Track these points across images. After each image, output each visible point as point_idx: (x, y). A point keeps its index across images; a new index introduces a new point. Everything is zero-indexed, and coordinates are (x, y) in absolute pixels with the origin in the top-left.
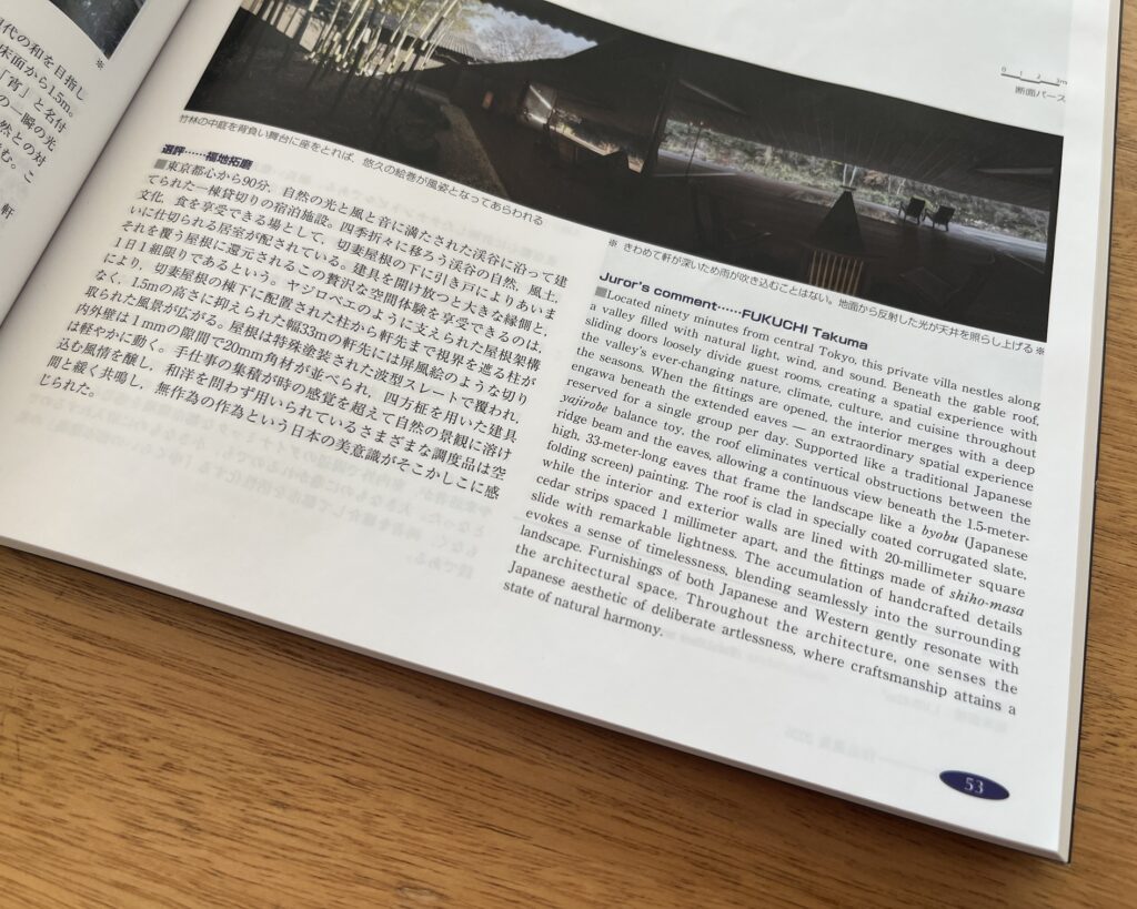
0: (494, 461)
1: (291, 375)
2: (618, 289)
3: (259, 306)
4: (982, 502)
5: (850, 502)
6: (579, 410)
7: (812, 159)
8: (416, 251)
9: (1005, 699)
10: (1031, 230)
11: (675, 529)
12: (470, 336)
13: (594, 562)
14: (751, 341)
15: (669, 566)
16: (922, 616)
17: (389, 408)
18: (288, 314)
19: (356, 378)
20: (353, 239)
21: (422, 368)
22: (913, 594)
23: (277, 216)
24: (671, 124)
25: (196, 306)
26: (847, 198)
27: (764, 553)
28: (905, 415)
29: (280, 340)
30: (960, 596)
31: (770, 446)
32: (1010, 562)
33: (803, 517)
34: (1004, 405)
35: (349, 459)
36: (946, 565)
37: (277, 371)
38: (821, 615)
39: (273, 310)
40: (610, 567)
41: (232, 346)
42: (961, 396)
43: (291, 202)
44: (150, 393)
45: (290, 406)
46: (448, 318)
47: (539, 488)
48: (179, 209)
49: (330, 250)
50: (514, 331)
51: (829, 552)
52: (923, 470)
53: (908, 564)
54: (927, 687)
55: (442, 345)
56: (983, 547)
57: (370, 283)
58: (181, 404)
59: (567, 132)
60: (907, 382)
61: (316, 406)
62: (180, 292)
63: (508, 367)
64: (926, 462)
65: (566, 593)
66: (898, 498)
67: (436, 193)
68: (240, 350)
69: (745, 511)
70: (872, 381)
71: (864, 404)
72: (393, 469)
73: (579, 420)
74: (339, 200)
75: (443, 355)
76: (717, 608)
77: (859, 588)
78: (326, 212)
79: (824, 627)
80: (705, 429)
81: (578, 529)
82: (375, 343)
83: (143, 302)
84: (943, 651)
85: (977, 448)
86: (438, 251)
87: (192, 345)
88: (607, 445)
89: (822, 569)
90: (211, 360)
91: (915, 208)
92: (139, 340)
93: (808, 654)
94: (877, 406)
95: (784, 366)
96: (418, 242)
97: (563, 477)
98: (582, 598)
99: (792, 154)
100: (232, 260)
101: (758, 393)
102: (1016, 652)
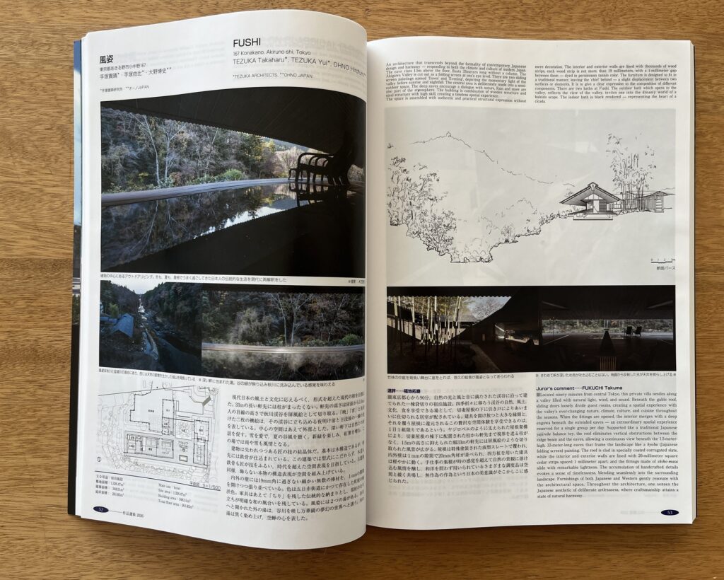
0: (524, 462)
1: (460, 458)
2: (543, 392)
3: (443, 440)
4: (663, 431)
5: (626, 442)
6: (543, 437)
7: (593, 321)
8: (480, 403)
9: (675, 488)
10: (667, 328)
11: (579, 465)
12: (505, 425)
13: (560, 482)
14: (587, 397)
15: (580, 476)
16: (651, 470)
17: (490, 457)
18: (452, 439)
19: (478, 451)
20: (461, 407)
21: (495, 440)
22: (647, 465)
23: (436, 407)
24: (544, 322)
25: (425, 446)
26: (607, 333)
27: (605, 465)
28: (637, 408)
29: (453, 448)
30: (660, 461)
31: (599, 431)
32: (672, 448)
33: (614, 451)
34: (666, 397)
35: (485, 476)
36: (655, 453)
37: (456, 458)
38: (624, 478)
39: (448, 440)
40: (564, 482)
41: (441, 456)
42: (653, 397)
43: (438, 401)
44: (424, 478)
45: (464, 468)
46: (497, 421)
47: (539, 465)
48: (404, 414)
49: (456, 413)
50: (517, 418)
51: (622, 459)
52: (645, 425)
53: (645, 456)
54: (655, 490)
55: (497, 431)
56: (665, 445)
57: (471, 420)
58: (434, 478)
59: (511, 338)
60: (636, 397)
61: (470, 464)
62: (418, 443)
63: (518, 430)
64: (645, 422)
65: (554, 493)
66: (639, 436)
67: (479, 380)
68: (444, 456)
69: (596, 454)
70: (625, 400)
71: (624, 408)
72: (497, 474)
73: (544, 440)
74: (452, 395)
75: (499, 434)
76: (596, 484)
77: (632, 467)
78: (450, 401)
79: (625, 481)
80: (580, 431)
81: (553, 474)
82: (479, 438)
83: (408, 449)
84: (658, 479)
85: (659, 414)
86: (487, 400)
87: (430, 459)
88: (554, 445)
89: (621, 465)
90: (437, 462)
91: (629, 331)
92: (413, 462)
93: (622, 490)
94: (628, 408)
95: (599, 403)
96: (480, 400)
97: (544, 460)
98: (559, 493)
99: (586, 321)
100: (429, 427)
101: (593, 414)
102: (677, 474)
